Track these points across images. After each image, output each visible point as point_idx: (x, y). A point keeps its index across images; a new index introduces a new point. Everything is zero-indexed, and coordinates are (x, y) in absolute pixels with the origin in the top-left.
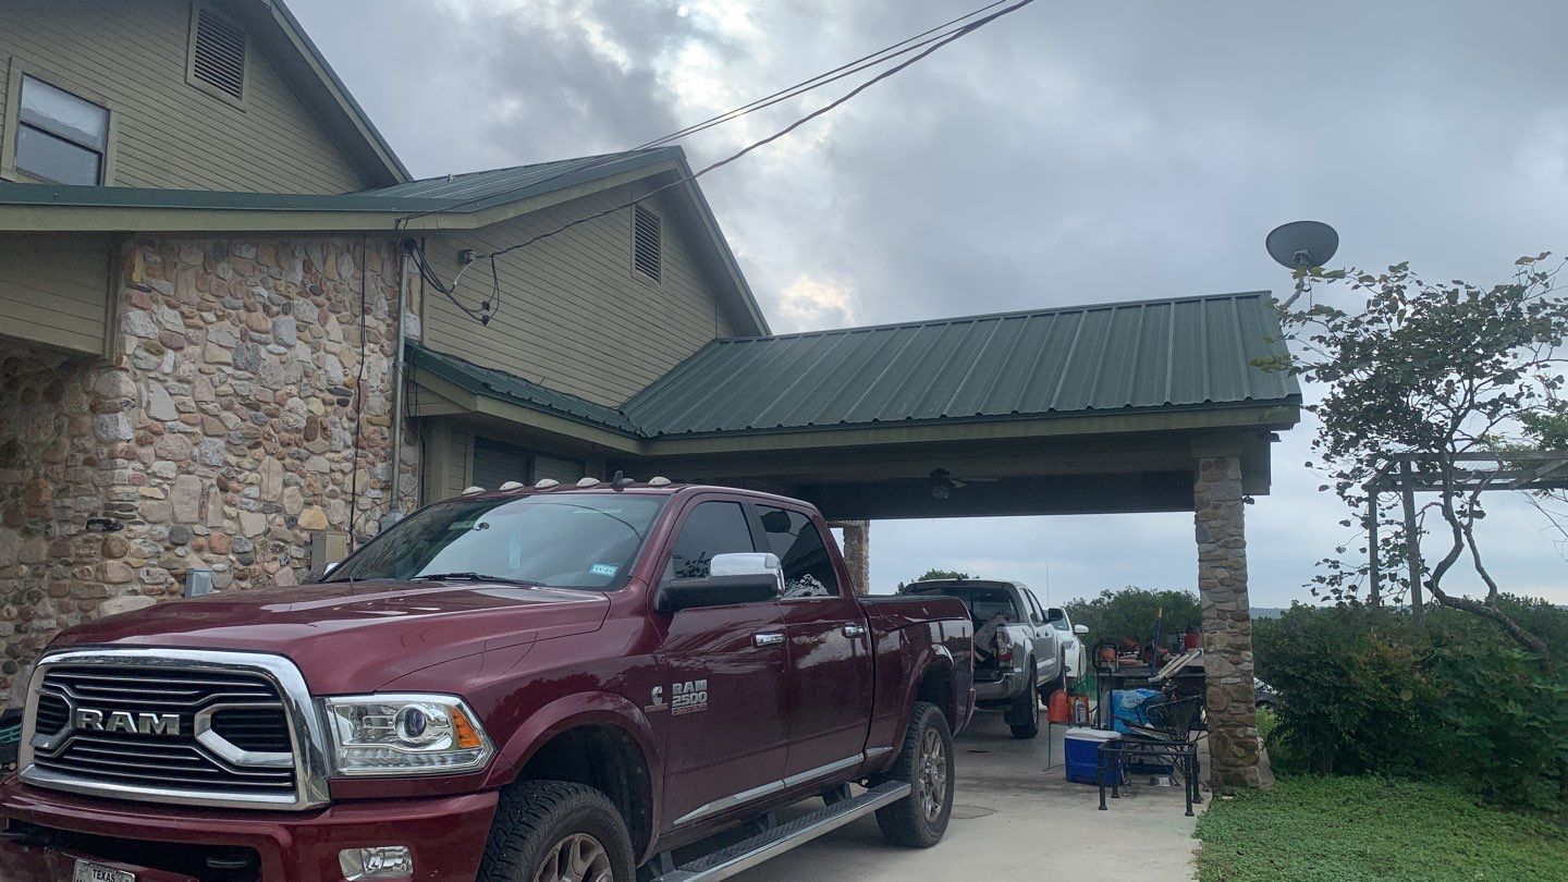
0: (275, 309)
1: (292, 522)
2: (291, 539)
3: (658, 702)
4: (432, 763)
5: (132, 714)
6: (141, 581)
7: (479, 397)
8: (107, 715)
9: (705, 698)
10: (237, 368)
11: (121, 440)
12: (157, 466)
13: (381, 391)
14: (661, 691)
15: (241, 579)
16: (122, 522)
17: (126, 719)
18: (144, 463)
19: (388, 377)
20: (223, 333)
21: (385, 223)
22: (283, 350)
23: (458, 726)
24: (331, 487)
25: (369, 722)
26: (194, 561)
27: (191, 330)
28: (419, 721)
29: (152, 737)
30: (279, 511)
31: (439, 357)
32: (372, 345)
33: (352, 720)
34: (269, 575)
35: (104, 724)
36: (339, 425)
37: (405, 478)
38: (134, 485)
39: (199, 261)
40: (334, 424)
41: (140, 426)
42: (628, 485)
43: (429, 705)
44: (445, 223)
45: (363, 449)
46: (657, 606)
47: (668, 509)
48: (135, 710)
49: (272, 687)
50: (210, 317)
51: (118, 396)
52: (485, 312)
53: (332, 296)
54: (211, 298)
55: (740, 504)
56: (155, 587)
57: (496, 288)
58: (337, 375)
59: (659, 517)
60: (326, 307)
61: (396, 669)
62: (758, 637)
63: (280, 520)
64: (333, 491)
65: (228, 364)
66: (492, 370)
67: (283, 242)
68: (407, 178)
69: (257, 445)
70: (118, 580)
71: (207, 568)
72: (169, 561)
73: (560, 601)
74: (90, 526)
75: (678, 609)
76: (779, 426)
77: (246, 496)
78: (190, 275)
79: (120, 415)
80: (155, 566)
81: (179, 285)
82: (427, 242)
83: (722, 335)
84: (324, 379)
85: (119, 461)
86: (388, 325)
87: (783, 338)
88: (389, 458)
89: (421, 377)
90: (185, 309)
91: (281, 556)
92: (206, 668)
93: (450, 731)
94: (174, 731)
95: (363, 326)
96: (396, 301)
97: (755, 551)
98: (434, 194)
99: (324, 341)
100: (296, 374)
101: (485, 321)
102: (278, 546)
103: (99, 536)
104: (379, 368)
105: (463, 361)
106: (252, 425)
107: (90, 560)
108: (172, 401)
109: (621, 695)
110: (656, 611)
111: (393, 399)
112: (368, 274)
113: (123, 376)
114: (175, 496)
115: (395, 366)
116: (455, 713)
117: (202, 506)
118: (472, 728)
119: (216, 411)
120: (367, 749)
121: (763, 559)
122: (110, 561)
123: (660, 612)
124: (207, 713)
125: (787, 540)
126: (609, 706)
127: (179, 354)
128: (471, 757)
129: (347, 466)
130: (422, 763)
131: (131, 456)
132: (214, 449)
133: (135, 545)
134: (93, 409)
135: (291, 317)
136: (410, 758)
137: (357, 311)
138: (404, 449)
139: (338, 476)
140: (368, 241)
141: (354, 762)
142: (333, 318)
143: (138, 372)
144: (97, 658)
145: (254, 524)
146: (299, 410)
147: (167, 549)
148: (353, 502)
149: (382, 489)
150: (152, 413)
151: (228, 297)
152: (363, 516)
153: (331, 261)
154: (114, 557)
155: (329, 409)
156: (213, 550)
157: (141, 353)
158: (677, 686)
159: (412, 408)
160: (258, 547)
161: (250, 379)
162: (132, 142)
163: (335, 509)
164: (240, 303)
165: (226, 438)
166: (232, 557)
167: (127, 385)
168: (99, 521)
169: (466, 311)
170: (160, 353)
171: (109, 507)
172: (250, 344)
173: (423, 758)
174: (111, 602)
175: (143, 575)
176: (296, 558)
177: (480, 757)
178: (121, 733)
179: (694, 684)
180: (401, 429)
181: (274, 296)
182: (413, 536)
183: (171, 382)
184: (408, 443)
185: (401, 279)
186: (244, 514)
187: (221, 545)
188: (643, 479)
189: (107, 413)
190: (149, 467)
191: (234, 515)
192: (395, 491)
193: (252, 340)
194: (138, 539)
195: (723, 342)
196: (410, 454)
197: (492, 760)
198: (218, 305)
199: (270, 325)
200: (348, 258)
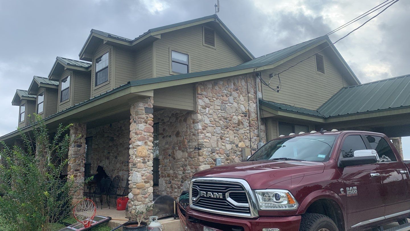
0: (228, 95)
1: (237, 146)
2: (237, 150)
3: (343, 193)
4: (283, 207)
5: (212, 193)
6: (206, 161)
7: (279, 111)
8: (207, 193)
9: (357, 192)
10: (221, 110)
11: (199, 129)
12: (207, 134)
13: (254, 112)
14: (343, 190)
15: (227, 160)
16: (202, 148)
17: (210, 194)
18: (204, 134)
19: (256, 109)
20: (218, 102)
21: (251, 70)
22: (231, 105)
23: (288, 198)
24: (245, 137)
25: (266, 196)
26: (217, 156)
27: (211, 103)
28: (279, 196)
29: (217, 199)
30: (234, 143)
31: (267, 102)
32: (251, 101)
33: (262, 196)
34: (233, 159)
35: (206, 195)
36: (245, 122)
37: (262, 133)
38: (203, 139)
39: (211, 86)
40: (244, 121)
41: (203, 126)
42: (325, 132)
43: (281, 192)
44: (265, 68)
45: (251, 127)
46: (339, 165)
47: (338, 139)
48: (213, 192)
49: (242, 187)
50: (215, 99)
51: (198, 119)
52: (278, 89)
53: (240, 90)
54: (215, 95)
55: (360, 135)
56: (209, 163)
57: (280, 82)
58: (244, 109)
59: (336, 140)
60: (239, 93)
61: (271, 183)
62: (371, 174)
63: (234, 146)
64: (245, 138)
65: (220, 110)
66: (281, 104)
67: (228, 79)
68: (254, 58)
69: (228, 128)
70: (202, 161)
71: (220, 158)
72: (212, 157)
73: (311, 165)
74: (195, 149)
75: (345, 166)
76: (368, 111)
77: (226, 140)
78: (210, 90)
79: (199, 123)
80: (209, 158)
81: (208, 92)
82: (261, 74)
83: (345, 86)
84: (241, 111)
85: (200, 134)
86: (254, 96)
87: (365, 84)
88: (258, 128)
89: (263, 108)
90: (209, 98)
91: (235, 154)
92: (224, 182)
93: (287, 199)
94: (221, 197)
95: (248, 97)
96: (255, 89)
97: (367, 149)
98: (261, 61)
99: (240, 101)
100: (234, 110)
101: (278, 91)
102: (235, 152)
103: (197, 151)
104: (253, 107)
105: (273, 102)
106: (226, 123)
107: (196, 157)
108: (209, 119)
109: (331, 190)
110: (338, 167)
111: (257, 114)
112: (248, 84)
113: (199, 115)
114: (212, 141)
115: (257, 106)
116: (287, 195)
117: (217, 143)
118: (292, 198)
119: (218, 121)
120: (266, 203)
121: (371, 151)
122: (200, 157)
123: (340, 168)
124: (228, 193)
125: (375, 144)
126: (328, 193)
127: (209, 108)
128: (293, 206)
129: (248, 131)
130: (280, 207)
131: (202, 133)
132: (218, 130)
133: (204, 153)
134: (193, 123)
135: (232, 97)
136: (277, 206)
137: (247, 93)
138: (261, 126)
139: (246, 134)
140: (248, 75)
141: (263, 207)
142: (241, 95)
143: (201, 113)
144: (203, 180)
145: (229, 147)
146: (236, 118)
147: (211, 154)
148: (250, 140)
149: (257, 137)
150: (205, 122)
151: (218, 94)
152: (253, 144)
153: (239, 82)
154: (200, 156)
155: (243, 118)
156: (220, 153)
157: (202, 109)
158: (347, 188)
159: (262, 116)
160: (230, 152)
161: (225, 112)
162: (193, 61)
163: (246, 142)
164: (221, 95)
165: (221, 127)
166: (225, 155)
167: (199, 117)
168: (197, 148)
169: (273, 89)
170: (205, 109)
171: (198, 145)
172: (224, 104)
173: (280, 206)
174: (201, 166)
175: (207, 160)
176: (239, 155)
177: (295, 206)
178: (210, 197)
179: (353, 188)
180: (260, 121)
181: (228, 92)
182: (267, 149)
183: (208, 115)
184: (262, 124)
185: (256, 84)
186: (226, 144)
187: (222, 152)
188: (329, 130)
189: (196, 123)
190: (205, 135)
191: (224, 145)
192: (260, 137)
193: (224, 103)
194: (205, 151)
195: (346, 88)
196: (263, 127)
197: (299, 207)
198: (216, 96)
199: (228, 99)
200: (243, 80)
